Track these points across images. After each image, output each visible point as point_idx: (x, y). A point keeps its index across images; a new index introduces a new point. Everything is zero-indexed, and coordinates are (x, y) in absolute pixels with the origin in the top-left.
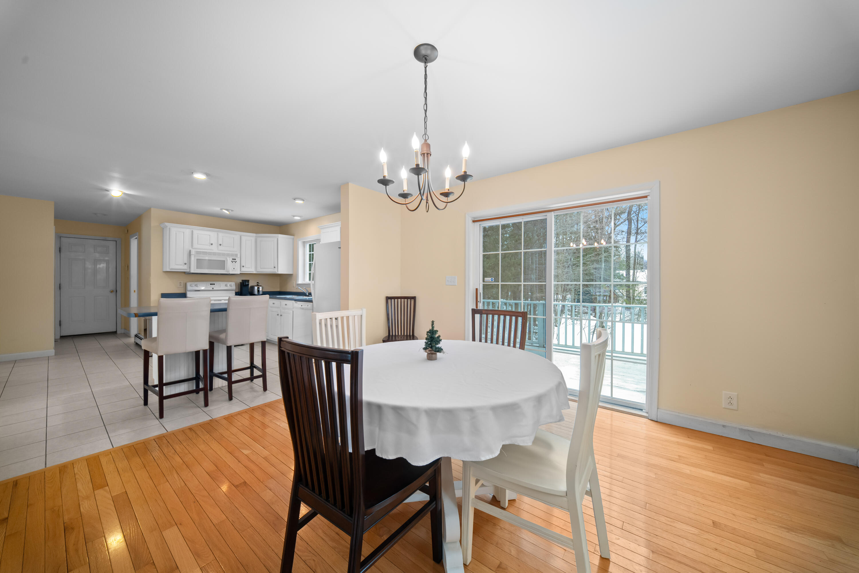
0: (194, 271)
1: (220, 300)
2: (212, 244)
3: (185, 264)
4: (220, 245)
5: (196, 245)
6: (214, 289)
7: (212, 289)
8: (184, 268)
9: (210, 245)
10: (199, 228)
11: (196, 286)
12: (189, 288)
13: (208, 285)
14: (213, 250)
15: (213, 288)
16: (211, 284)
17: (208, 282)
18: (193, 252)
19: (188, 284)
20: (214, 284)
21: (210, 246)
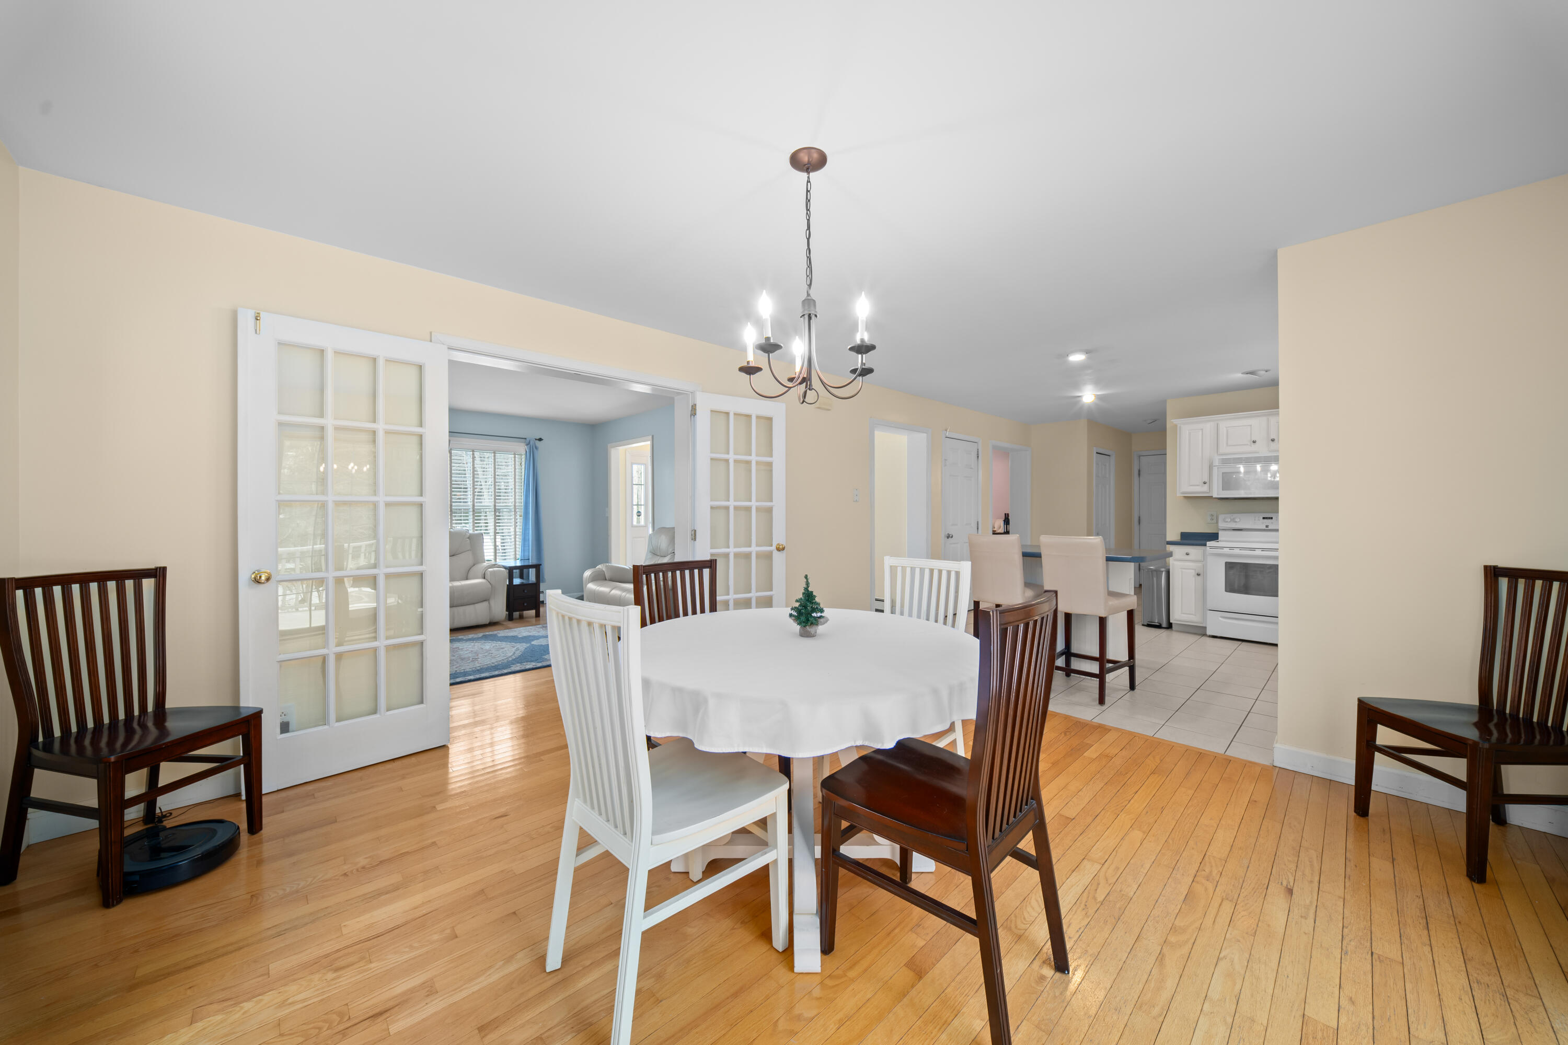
0: (1218, 494)
1: (1253, 549)
2: (1254, 442)
3: (1205, 483)
4: (1273, 440)
5: (1223, 449)
6: (1270, 528)
7: (1265, 528)
8: (1201, 490)
9: (1252, 443)
10: (1233, 417)
11: (1233, 520)
12: (1222, 525)
13: (1259, 520)
14: (1258, 453)
15: (1267, 526)
16: (1264, 518)
17: (1259, 514)
18: (1216, 463)
19: (1221, 517)
20: (1272, 518)
21: (1251, 446)
